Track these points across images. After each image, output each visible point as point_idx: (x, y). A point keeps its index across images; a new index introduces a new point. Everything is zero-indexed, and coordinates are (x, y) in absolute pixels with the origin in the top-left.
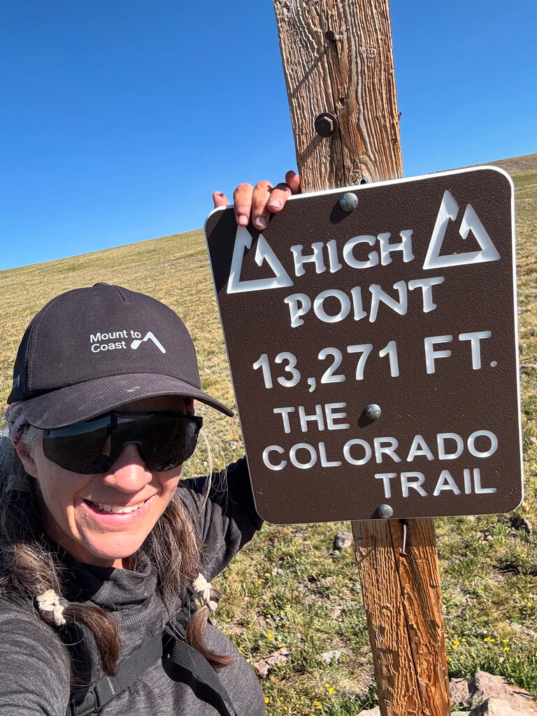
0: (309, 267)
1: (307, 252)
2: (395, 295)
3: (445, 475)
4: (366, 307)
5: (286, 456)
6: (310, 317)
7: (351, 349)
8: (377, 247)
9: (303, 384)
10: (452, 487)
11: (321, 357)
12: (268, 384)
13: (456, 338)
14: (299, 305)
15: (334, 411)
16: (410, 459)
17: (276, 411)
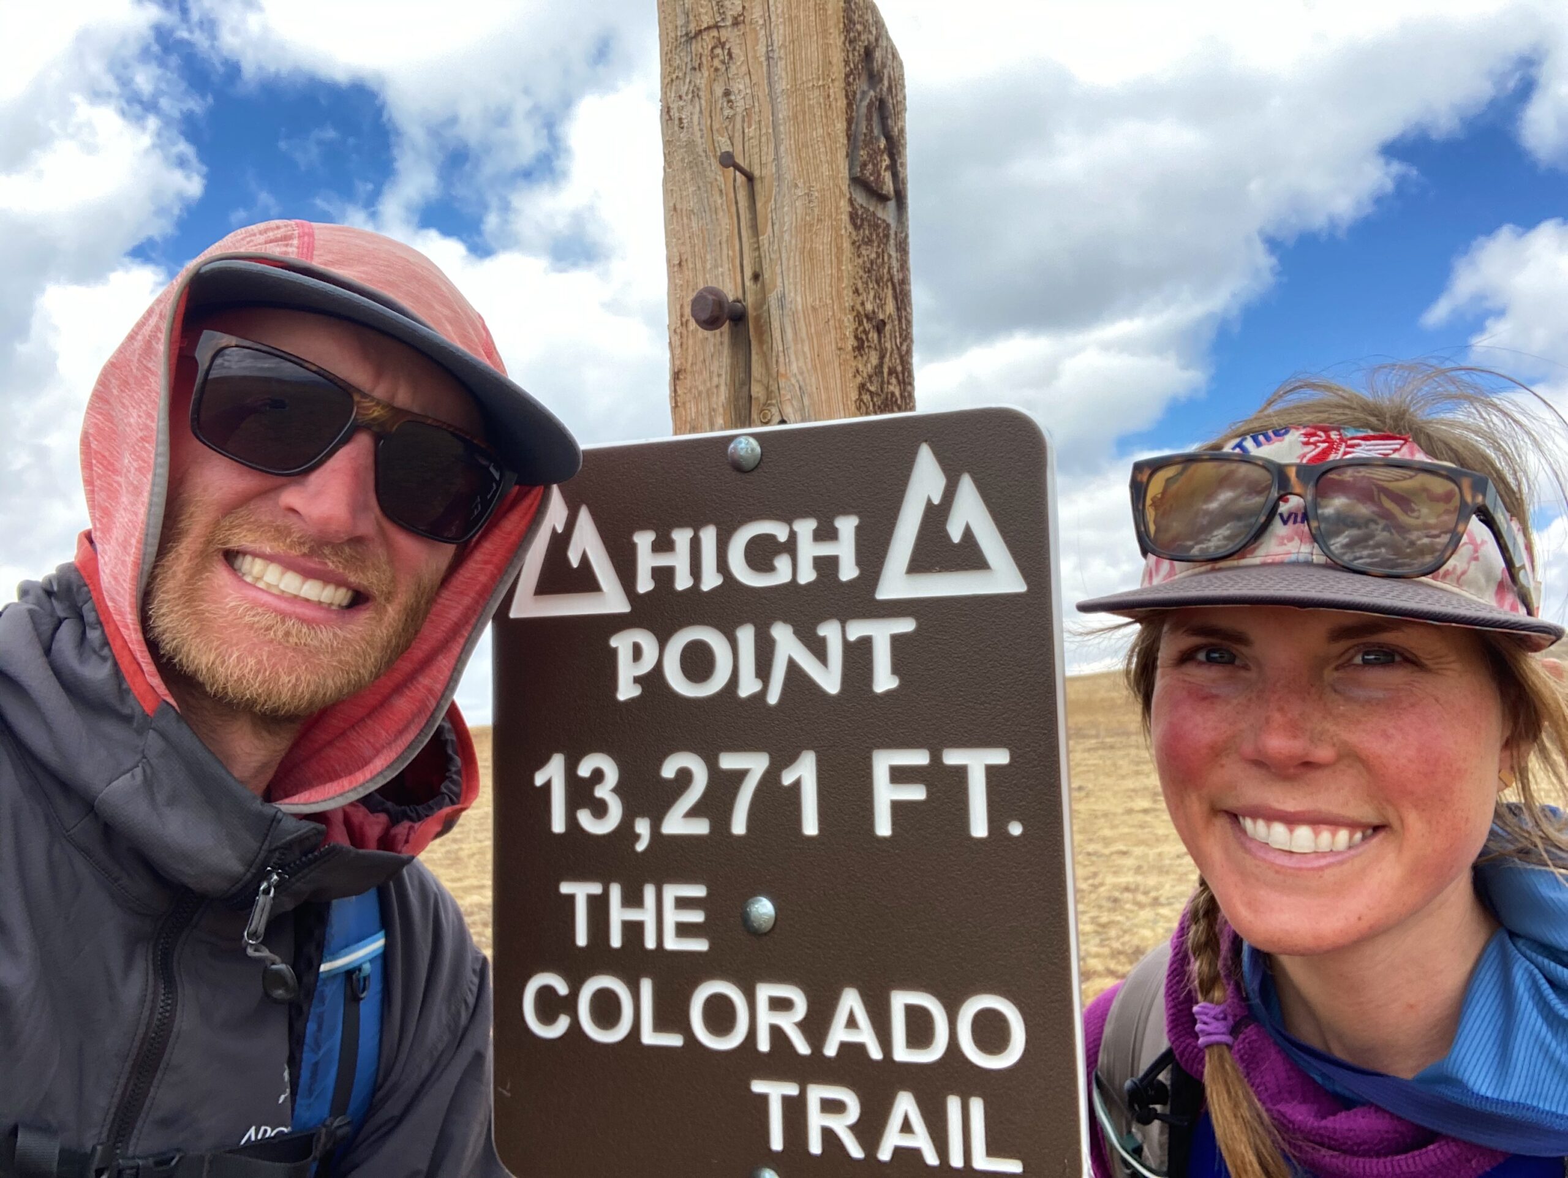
0: (663, 575)
1: (663, 545)
2: (818, 649)
3: (905, 1104)
4: (763, 671)
5: (569, 1005)
6: (653, 681)
7: (729, 762)
8: (791, 547)
9: (625, 832)
10: (921, 1141)
11: (669, 770)
12: (558, 825)
13: (936, 758)
14: (637, 652)
15: (682, 903)
16: (831, 1050)
17: (565, 888)
